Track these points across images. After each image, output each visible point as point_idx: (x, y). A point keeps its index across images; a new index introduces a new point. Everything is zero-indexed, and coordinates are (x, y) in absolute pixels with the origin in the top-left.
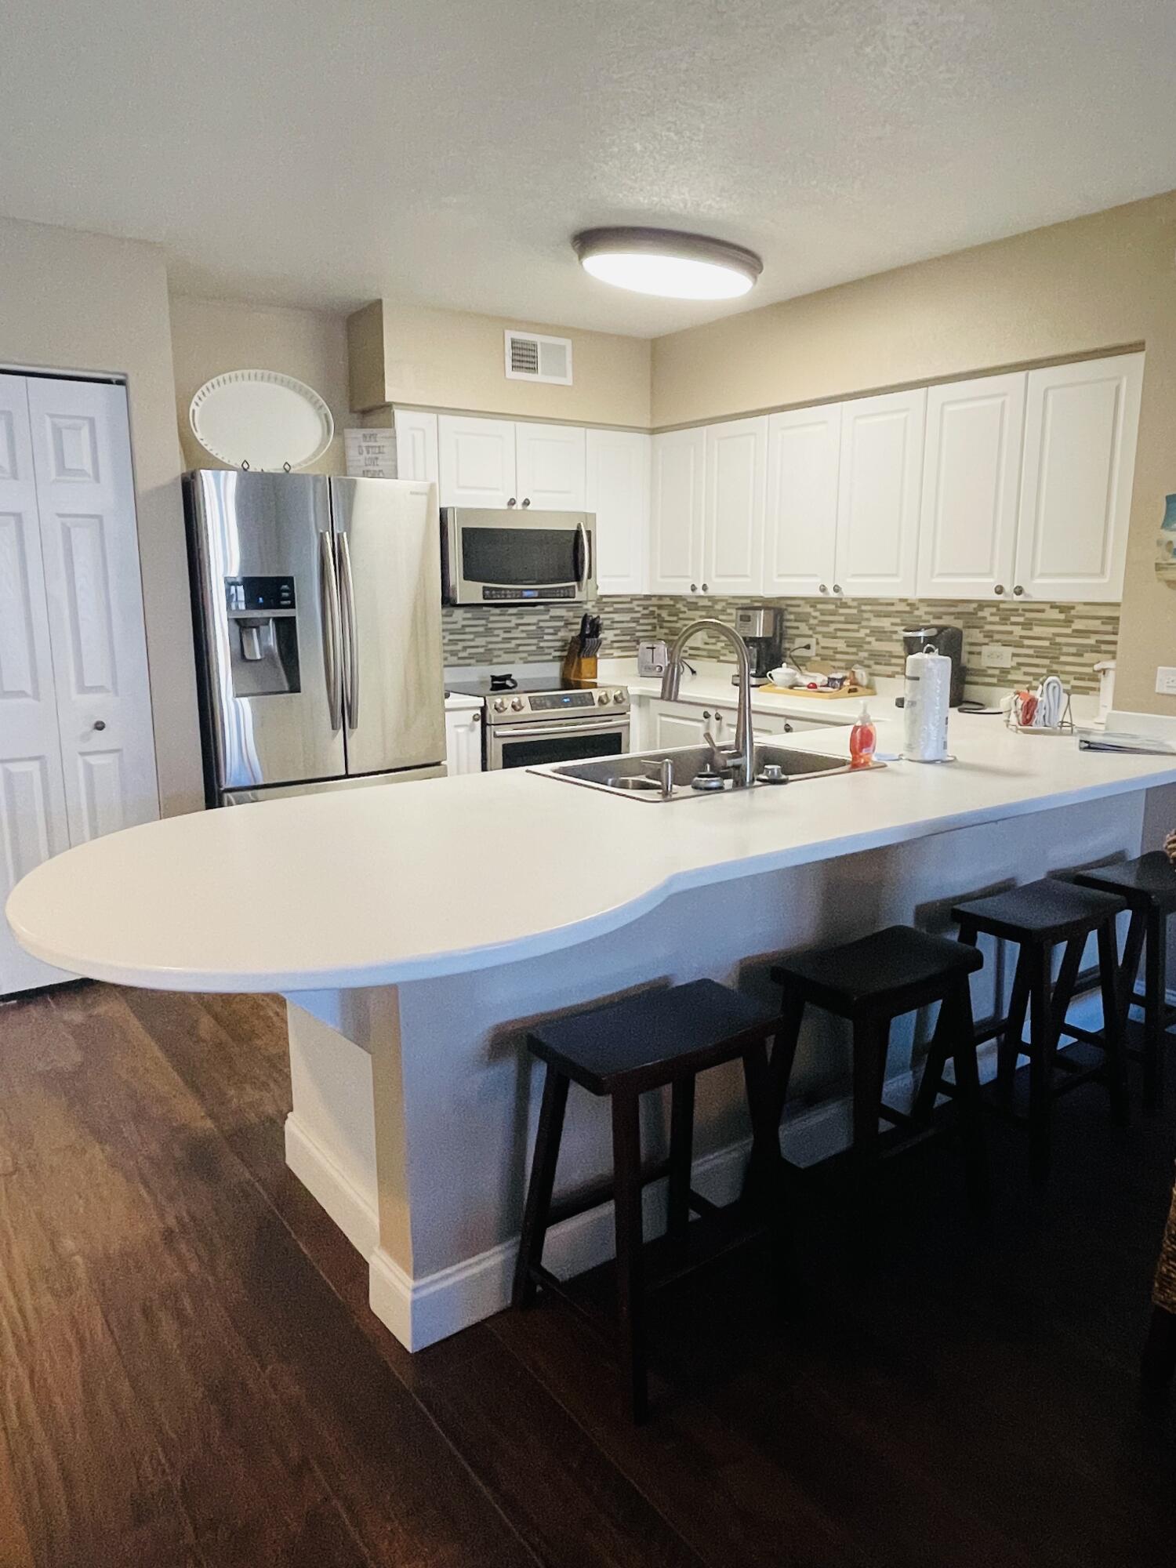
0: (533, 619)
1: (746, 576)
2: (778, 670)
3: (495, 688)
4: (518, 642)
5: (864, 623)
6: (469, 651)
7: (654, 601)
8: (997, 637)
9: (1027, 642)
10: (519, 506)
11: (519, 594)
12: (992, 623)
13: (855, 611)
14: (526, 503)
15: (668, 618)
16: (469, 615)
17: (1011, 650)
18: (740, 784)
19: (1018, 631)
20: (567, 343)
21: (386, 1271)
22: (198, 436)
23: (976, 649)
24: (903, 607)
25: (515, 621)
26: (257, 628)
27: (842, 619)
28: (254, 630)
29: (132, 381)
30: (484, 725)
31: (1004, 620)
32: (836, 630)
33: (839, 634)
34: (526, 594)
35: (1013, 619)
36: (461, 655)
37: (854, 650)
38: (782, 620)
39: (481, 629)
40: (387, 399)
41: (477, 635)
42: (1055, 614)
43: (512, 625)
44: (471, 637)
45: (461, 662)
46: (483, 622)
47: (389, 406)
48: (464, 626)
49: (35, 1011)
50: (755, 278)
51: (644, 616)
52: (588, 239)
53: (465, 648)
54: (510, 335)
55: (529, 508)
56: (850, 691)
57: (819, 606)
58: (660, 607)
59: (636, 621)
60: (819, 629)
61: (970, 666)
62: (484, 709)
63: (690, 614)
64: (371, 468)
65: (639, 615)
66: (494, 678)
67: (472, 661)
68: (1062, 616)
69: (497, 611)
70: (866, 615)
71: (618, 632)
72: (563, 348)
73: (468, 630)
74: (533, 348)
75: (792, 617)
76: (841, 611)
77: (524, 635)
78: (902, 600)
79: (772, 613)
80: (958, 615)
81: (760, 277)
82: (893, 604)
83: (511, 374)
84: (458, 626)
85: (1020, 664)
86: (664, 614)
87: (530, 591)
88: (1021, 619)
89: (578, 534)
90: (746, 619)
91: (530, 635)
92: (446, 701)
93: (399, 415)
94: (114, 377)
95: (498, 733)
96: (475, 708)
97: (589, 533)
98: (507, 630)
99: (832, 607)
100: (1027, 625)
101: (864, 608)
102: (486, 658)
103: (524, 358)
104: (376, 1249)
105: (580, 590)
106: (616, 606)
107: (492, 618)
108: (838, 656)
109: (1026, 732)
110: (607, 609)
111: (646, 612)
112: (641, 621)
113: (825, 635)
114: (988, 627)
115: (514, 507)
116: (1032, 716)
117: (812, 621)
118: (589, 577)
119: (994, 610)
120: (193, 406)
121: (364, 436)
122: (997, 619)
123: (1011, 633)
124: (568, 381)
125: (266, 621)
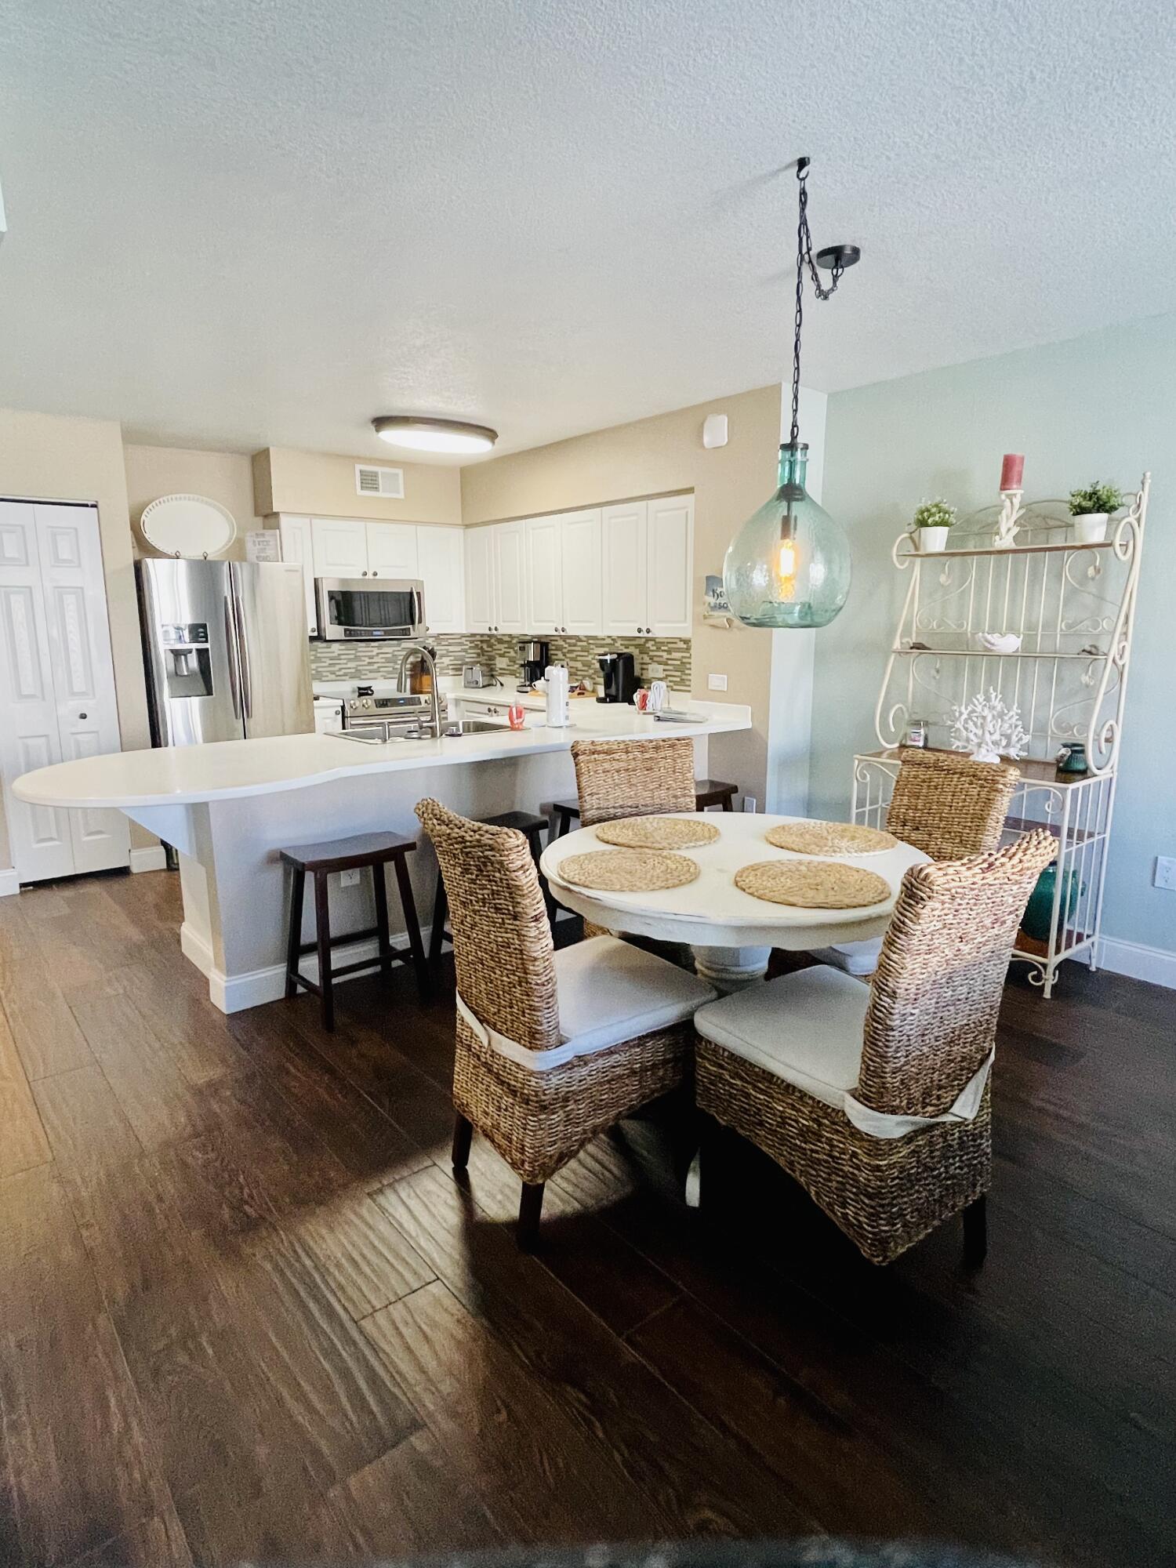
0: (389, 650)
1: (517, 622)
2: (539, 681)
3: (361, 695)
4: (379, 665)
5: (591, 651)
6: (343, 671)
7: (478, 638)
8: (655, 659)
9: (670, 662)
10: (370, 576)
11: (371, 633)
12: (653, 651)
13: (585, 644)
14: (375, 574)
15: (487, 649)
16: (343, 647)
17: (662, 667)
18: (434, 735)
19: (665, 654)
20: (400, 472)
21: (218, 979)
22: (146, 536)
23: (645, 666)
24: (609, 641)
25: (376, 651)
26: (185, 656)
27: (579, 649)
28: (183, 657)
29: (100, 505)
30: (344, 717)
31: (658, 649)
32: (577, 656)
33: (579, 658)
34: (375, 633)
35: (663, 648)
36: (338, 673)
37: (586, 668)
38: (547, 650)
39: (352, 656)
40: (275, 510)
41: (350, 660)
42: (682, 645)
43: (374, 653)
44: (345, 661)
45: (339, 678)
46: (353, 652)
47: (277, 514)
48: (339, 655)
49: (44, 893)
50: (493, 443)
51: (471, 648)
52: (380, 422)
53: (340, 669)
54: (359, 467)
55: (377, 577)
56: (579, 694)
57: (568, 641)
58: (482, 641)
59: (465, 651)
60: (568, 655)
61: (644, 677)
62: (343, 708)
63: (498, 646)
64: (262, 555)
65: (467, 647)
66: (360, 689)
67: (347, 678)
68: (685, 646)
69: (363, 644)
70: (592, 646)
71: (452, 658)
72: (397, 475)
73: (343, 657)
74: (376, 474)
75: (553, 648)
76: (579, 643)
77: (383, 660)
78: (609, 637)
79: (539, 645)
80: (636, 646)
81: (497, 441)
82: (604, 639)
83: (360, 492)
84: (335, 654)
85: (667, 676)
86: (485, 646)
87: (378, 632)
88: (666, 648)
89: (411, 594)
90: (522, 649)
91: (388, 661)
92: (315, 702)
93: (284, 520)
94: (90, 503)
95: (352, 722)
96: (337, 706)
97: (418, 594)
98: (371, 657)
99: (574, 641)
100: (669, 652)
101: (591, 642)
102: (357, 674)
103: (369, 481)
104: (213, 969)
105: (414, 630)
106: (450, 641)
107: (360, 649)
108: (579, 673)
109: (644, 714)
110: (443, 643)
111: (473, 645)
112: (469, 651)
113: (572, 659)
114: (651, 653)
115: (367, 577)
116: (646, 704)
117: (565, 650)
118: (420, 622)
119: (653, 643)
120: (143, 517)
121: (257, 534)
122: (654, 648)
123: (661, 656)
124: (402, 496)
125: (190, 651)
